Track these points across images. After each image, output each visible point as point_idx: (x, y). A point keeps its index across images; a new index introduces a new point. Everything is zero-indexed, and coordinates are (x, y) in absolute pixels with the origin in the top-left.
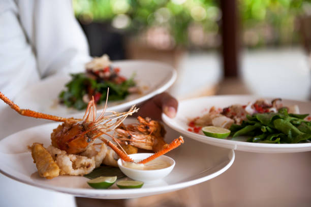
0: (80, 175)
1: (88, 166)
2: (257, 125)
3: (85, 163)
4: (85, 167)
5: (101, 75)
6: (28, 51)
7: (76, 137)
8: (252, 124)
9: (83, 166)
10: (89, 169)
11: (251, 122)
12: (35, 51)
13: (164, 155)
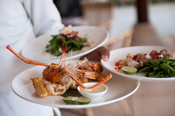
0: (58, 95)
1: (62, 90)
2: (151, 66)
3: (61, 89)
4: (61, 91)
5: (68, 36)
6: (29, 22)
7: (55, 75)
8: (149, 66)
9: (59, 90)
10: (63, 92)
11: (148, 65)
12: (32, 22)
13: (103, 83)
